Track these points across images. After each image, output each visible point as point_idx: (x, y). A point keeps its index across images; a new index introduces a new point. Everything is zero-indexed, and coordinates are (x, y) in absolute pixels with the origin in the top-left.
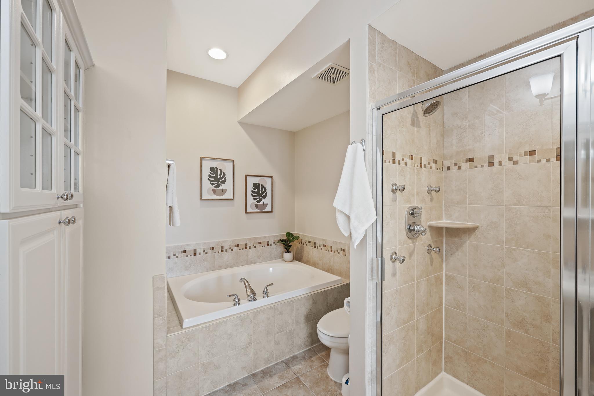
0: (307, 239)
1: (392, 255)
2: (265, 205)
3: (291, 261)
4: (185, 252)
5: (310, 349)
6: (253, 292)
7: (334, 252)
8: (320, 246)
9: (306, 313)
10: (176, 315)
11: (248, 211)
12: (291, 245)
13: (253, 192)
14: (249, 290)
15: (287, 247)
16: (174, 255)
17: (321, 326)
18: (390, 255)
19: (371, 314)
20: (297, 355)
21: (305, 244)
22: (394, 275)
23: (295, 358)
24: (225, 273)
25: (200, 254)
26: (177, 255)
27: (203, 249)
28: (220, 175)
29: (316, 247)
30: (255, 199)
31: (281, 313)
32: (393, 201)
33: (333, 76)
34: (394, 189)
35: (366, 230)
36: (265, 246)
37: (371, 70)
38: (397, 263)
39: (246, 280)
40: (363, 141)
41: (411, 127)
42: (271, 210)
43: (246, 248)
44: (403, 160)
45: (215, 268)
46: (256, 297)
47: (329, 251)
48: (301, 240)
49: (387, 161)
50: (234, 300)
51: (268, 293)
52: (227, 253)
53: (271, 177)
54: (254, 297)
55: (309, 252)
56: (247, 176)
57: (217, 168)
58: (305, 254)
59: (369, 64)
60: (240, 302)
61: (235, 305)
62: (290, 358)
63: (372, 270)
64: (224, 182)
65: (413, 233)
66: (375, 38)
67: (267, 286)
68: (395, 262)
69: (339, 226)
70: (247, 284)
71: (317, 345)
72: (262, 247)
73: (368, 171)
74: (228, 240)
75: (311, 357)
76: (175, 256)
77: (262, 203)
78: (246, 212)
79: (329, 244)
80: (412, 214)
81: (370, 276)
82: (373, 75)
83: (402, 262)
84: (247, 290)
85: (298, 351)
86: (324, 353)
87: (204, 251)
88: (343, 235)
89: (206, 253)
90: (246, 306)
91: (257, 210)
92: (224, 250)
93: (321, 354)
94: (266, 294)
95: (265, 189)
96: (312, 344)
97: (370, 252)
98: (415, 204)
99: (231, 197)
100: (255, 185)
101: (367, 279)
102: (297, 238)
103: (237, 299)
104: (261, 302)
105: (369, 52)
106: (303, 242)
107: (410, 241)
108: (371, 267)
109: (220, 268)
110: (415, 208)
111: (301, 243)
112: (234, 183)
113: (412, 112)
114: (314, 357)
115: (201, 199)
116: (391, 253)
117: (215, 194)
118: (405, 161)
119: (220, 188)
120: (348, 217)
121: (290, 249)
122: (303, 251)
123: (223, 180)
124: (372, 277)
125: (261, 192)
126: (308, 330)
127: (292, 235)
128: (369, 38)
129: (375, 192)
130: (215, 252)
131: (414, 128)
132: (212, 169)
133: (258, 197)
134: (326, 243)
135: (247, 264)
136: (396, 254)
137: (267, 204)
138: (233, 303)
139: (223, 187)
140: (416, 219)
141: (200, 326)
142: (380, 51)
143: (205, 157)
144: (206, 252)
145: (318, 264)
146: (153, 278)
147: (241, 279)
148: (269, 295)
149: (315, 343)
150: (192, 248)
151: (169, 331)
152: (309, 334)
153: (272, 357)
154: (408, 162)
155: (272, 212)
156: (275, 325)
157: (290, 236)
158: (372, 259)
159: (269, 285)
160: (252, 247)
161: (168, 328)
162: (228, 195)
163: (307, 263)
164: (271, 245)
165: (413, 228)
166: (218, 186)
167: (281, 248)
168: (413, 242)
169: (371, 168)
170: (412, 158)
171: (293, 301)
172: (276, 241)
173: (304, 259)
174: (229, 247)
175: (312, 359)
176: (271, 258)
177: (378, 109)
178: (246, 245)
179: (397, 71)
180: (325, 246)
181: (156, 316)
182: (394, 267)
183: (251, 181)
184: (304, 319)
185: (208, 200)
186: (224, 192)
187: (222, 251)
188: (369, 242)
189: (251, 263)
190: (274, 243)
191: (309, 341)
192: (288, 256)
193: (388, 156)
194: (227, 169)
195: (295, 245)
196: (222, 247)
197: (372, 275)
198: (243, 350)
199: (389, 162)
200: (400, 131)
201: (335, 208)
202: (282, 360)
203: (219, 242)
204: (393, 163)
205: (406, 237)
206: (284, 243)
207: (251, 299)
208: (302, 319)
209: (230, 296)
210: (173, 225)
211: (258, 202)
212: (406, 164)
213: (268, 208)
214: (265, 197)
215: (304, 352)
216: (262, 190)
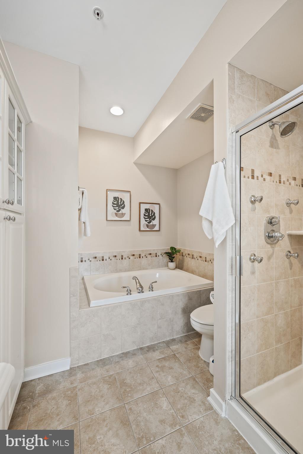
0: (187, 252)
1: (251, 256)
2: (154, 226)
3: (174, 269)
4: (96, 258)
5: (186, 335)
6: (142, 287)
7: (208, 262)
8: (197, 258)
9: (183, 306)
10: (87, 298)
11: (141, 230)
12: (174, 257)
13: (145, 215)
14: (138, 285)
15: (171, 258)
16: (89, 259)
17: (193, 315)
18: (249, 257)
19: (231, 303)
20: (175, 338)
21: (185, 256)
22: (253, 273)
23: (173, 340)
24: (124, 275)
25: (106, 260)
26: (90, 259)
27: (109, 256)
28: (121, 202)
29: (194, 259)
30: (146, 221)
31: (163, 305)
32: (252, 210)
33: (203, 115)
34: (252, 201)
35: (227, 231)
36: (154, 257)
37: (231, 100)
38: (256, 263)
39: (137, 278)
40: (224, 160)
41: (270, 149)
42: (158, 230)
43: (140, 257)
44: (262, 176)
45: (117, 271)
46: (143, 290)
47: (204, 261)
48: (182, 253)
49: (247, 176)
50: (127, 291)
51: (152, 288)
52: (125, 260)
53: (159, 204)
54: (142, 290)
55: (189, 262)
56: (140, 203)
57: (118, 197)
58: (185, 264)
59: (228, 96)
60: (131, 293)
61: (127, 294)
62: (170, 340)
63: (232, 266)
64: (123, 208)
65: (272, 239)
66: (235, 74)
67: (152, 283)
68: (254, 263)
69: (204, 230)
70: (137, 281)
71: (192, 333)
72: (152, 257)
73: (228, 184)
74: (127, 251)
75: (186, 341)
76: (89, 261)
77: (151, 223)
78: (140, 230)
79: (203, 256)
80: (271, 223)
81: (230, 271)
82: (233, 105)
83: (259, 261)
84: (137, 284)
85: (177, 336)
86: (197, 340)
87: (109, 258)
88: (208, 239)
89: (111, 260)
90: (135, 296)
91: (148, 229)
92: (124, 258)
93: (195, 340)
94: (151, 289)
95: (154, 213)
96: (188, 332)
97: (230, 252)
98: (273, 215)
99: (129, 219)
100: (146, 210)
101: (228, 274)
102: (179, 251)
103: (129, 290)
104: (147, 294)
105: (229, 86)
106: (184, 254)
107: (269, 246)
108: (231, 264)
109: (121, 271)
110: (273, 218)
111: (183, 255)
112: (130, 208)
113: (271, 135)
114: (189, 341)
115: (107, 220)
116: (250, 254)
117: (116, 216)
118: (264, 177)
119: (120, 212)
120: (211, 223)
121: (174, 259)
122: (184, 262)
123: (123, 206)
124: (232, 273)
125: (151, 215)
126: (185, 320)
127: (175, 249)
128: (229, 74)
129: (234, 202)
130: (117, 259)
131: (273, 149)
132: (115, 198)
133: (149, 219)
134: (201, 254)
135: (140, 270)
136: (255, 255)
137: (156, 225)
138: (126, 293)
139: (123, 211)
140: (274, 228)
141: (102, 307)
142: (239, 85)
143: (109, 190)
144: (110, 258)
145: (195, 271)
146: (70, 269)
147: (133, 277)
148: (153, 289)
149: (190, 331)
150: (101, 255)
151: (80, 308)
152: (185, 323)
153: (156, 337)
154: (267, 179)
155: (159, 231)
156: (158, 313)
157: (173, 249)
158: (232, 257)
159: (154, 282)
160: (144, 257)
161: (80, 306)
162: (127, 217)
163: (187, 270)
164: (159, 256)
165: (271, 235)
166: (119, 211)
167: (166, 259)
168: (272, 247)
169: (231, 182)
170: (270, 174)
171: (173, 296)
172: (162, 253)
173: (185, 268)
174: (127, 256)
175: (187, 342)
176: (159, 267)
177: (237, 132)
178: (140, 255)
179: (255, 101)
180: (201, 257)
181: (72, 296)
182: (253, 267)
183: (144, 207)
184: (181, 311)
185: (112, 220)
186: (123, 215)
187: (122, 259)
188: (229, 243)
189: (144, 269)
190: (161, 255)
191: (185, 329)
192: (172, 265)
193: (247, 172)
194: (126, 198)
195: (177, 257)
196: (122, 256)
197: (232, 271)
198: (133, 329)
199: (248, 178)
200: (258, 151)
201: (201, 217)
202: (164, 340)
203: (120, 252)
204: (252, 179)
205: (265, 242)
206: (169, 254)
207: (140, 291)
208: (180, 311)
209: (124, 287)
210: (86, 236)
211: (149, 223)
212: (264, 180)
213: (157, 228)
214: (154, 219)
215: (181, 337)
216: (151, 214)
